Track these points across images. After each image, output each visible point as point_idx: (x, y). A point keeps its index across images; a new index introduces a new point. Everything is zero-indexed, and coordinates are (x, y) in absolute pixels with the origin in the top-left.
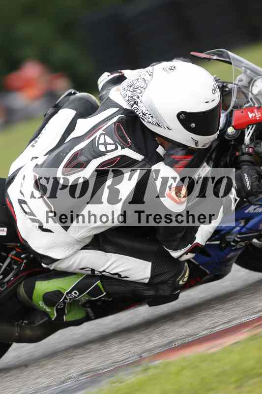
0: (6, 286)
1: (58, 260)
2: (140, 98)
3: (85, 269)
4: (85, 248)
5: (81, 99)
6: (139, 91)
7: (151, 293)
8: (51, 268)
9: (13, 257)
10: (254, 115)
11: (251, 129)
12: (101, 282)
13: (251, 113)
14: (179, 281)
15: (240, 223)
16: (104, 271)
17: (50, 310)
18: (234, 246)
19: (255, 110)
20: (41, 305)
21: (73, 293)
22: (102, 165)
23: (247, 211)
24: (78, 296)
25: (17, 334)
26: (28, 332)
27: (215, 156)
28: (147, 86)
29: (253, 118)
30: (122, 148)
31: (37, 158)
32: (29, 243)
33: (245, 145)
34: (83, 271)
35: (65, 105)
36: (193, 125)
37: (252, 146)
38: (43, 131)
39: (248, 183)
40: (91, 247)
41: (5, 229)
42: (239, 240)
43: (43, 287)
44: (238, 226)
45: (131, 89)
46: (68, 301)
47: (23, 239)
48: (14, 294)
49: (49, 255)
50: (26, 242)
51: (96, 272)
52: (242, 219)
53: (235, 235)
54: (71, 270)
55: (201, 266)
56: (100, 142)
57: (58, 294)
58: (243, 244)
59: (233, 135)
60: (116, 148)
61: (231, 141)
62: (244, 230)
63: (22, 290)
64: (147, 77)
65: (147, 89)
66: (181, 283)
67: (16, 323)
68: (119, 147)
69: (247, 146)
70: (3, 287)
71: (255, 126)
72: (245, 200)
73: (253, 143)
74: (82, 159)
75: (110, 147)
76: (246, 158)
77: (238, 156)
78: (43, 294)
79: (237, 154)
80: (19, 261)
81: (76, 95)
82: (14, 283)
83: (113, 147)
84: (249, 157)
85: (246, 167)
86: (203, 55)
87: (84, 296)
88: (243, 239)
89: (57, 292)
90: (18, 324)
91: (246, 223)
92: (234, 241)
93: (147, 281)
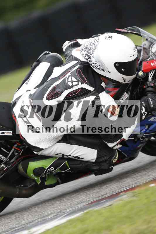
0: (11, 165)
1: (43, 149)
2: (92, 55)
3: (59, 154)
4: (59, 142)
5: (53, 56)
6: (91, 51)
7: (97, 168)
8: (39, 154)
9: (15, 148)
10: (154, 64)
11: (152, 73)
12: (68, 162)
13: (152, 63)
14: (113, 160)
15: (146, 127)
16: (70, 155)
17: (37, 179)
18: (142, 140)
19: (155, 62)
20: (32, 176)
21: (51, 169)
22: (71, 93)
23: (149, 120)
24: (54, 170)
25: (18, 193)
26: (24, 192)
27: (131, 89)
28: (96, 48)
29: (154, 66)
30: (82, 84)
31: (29, 90)
32: (26, 139)
33: (149, 82)
34: (57, 156)
35: (44, 60)
36: (123, 70)
37: (153, 82)
38: (32, 75)
39: (151, 104)
40: (62, 142)
41: (12, 132)
42: (145, 137)
43: (33, 165)
44: (144, 129)
45: (87, 50)
46: (48, 173)
47: (23, 137)
48: (16, 169)
49: (38, 147)
50: (25, 139)
51: (65, 156)
52: (147, 125)
53: (143, 134)
54: (50, 155)
55: (123, 153)
56: (69, 81)
57: (42, 169)
58: (147, 139)
59: (142, 76)
60: (78, 84)
61: (140, 79)
62: (148, 131)
63: (20, 167)
64: (96, 43)
65: (96, 50)
66: (114, 161)
67: (17, 186)
68: (80, 83)
69: (150, 83)
70: (10, 165)
71: (154, 71)
72: (150, 113)
73: (154, 81)
74: (58, 90)
75: (75, 83)
76: (150, 89)
77: (145, 88)
78: (33, 169)
79: (144, 87)
80: (19, 151)
81: (50, 54)
82: (16, 163)
83: (77, 83)
84: (151, 88)
85: (150, 94)
86: (123, 30)
87: (57, 170)
88: (147, 137)
89: (41, 168)
90: (18, 187)
91: (149, 127)
92: (142, 138)
93: (94, 161)
